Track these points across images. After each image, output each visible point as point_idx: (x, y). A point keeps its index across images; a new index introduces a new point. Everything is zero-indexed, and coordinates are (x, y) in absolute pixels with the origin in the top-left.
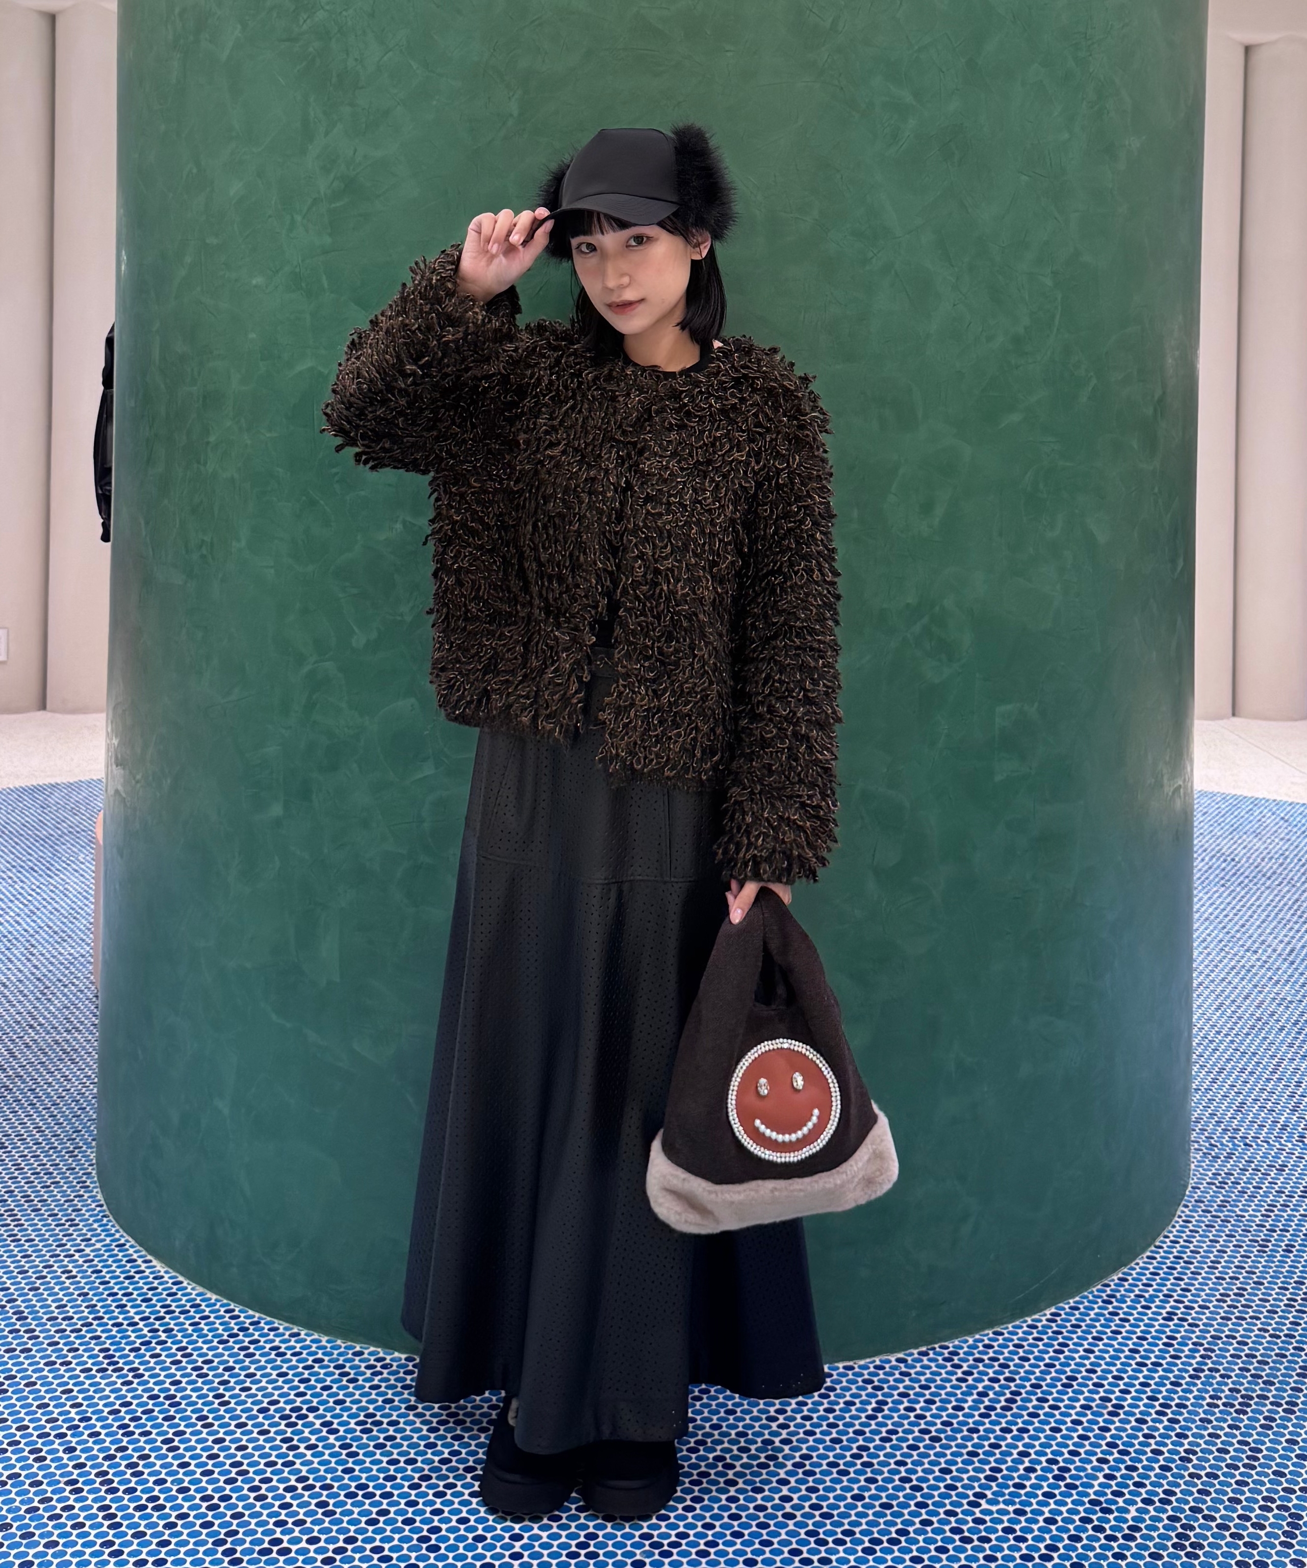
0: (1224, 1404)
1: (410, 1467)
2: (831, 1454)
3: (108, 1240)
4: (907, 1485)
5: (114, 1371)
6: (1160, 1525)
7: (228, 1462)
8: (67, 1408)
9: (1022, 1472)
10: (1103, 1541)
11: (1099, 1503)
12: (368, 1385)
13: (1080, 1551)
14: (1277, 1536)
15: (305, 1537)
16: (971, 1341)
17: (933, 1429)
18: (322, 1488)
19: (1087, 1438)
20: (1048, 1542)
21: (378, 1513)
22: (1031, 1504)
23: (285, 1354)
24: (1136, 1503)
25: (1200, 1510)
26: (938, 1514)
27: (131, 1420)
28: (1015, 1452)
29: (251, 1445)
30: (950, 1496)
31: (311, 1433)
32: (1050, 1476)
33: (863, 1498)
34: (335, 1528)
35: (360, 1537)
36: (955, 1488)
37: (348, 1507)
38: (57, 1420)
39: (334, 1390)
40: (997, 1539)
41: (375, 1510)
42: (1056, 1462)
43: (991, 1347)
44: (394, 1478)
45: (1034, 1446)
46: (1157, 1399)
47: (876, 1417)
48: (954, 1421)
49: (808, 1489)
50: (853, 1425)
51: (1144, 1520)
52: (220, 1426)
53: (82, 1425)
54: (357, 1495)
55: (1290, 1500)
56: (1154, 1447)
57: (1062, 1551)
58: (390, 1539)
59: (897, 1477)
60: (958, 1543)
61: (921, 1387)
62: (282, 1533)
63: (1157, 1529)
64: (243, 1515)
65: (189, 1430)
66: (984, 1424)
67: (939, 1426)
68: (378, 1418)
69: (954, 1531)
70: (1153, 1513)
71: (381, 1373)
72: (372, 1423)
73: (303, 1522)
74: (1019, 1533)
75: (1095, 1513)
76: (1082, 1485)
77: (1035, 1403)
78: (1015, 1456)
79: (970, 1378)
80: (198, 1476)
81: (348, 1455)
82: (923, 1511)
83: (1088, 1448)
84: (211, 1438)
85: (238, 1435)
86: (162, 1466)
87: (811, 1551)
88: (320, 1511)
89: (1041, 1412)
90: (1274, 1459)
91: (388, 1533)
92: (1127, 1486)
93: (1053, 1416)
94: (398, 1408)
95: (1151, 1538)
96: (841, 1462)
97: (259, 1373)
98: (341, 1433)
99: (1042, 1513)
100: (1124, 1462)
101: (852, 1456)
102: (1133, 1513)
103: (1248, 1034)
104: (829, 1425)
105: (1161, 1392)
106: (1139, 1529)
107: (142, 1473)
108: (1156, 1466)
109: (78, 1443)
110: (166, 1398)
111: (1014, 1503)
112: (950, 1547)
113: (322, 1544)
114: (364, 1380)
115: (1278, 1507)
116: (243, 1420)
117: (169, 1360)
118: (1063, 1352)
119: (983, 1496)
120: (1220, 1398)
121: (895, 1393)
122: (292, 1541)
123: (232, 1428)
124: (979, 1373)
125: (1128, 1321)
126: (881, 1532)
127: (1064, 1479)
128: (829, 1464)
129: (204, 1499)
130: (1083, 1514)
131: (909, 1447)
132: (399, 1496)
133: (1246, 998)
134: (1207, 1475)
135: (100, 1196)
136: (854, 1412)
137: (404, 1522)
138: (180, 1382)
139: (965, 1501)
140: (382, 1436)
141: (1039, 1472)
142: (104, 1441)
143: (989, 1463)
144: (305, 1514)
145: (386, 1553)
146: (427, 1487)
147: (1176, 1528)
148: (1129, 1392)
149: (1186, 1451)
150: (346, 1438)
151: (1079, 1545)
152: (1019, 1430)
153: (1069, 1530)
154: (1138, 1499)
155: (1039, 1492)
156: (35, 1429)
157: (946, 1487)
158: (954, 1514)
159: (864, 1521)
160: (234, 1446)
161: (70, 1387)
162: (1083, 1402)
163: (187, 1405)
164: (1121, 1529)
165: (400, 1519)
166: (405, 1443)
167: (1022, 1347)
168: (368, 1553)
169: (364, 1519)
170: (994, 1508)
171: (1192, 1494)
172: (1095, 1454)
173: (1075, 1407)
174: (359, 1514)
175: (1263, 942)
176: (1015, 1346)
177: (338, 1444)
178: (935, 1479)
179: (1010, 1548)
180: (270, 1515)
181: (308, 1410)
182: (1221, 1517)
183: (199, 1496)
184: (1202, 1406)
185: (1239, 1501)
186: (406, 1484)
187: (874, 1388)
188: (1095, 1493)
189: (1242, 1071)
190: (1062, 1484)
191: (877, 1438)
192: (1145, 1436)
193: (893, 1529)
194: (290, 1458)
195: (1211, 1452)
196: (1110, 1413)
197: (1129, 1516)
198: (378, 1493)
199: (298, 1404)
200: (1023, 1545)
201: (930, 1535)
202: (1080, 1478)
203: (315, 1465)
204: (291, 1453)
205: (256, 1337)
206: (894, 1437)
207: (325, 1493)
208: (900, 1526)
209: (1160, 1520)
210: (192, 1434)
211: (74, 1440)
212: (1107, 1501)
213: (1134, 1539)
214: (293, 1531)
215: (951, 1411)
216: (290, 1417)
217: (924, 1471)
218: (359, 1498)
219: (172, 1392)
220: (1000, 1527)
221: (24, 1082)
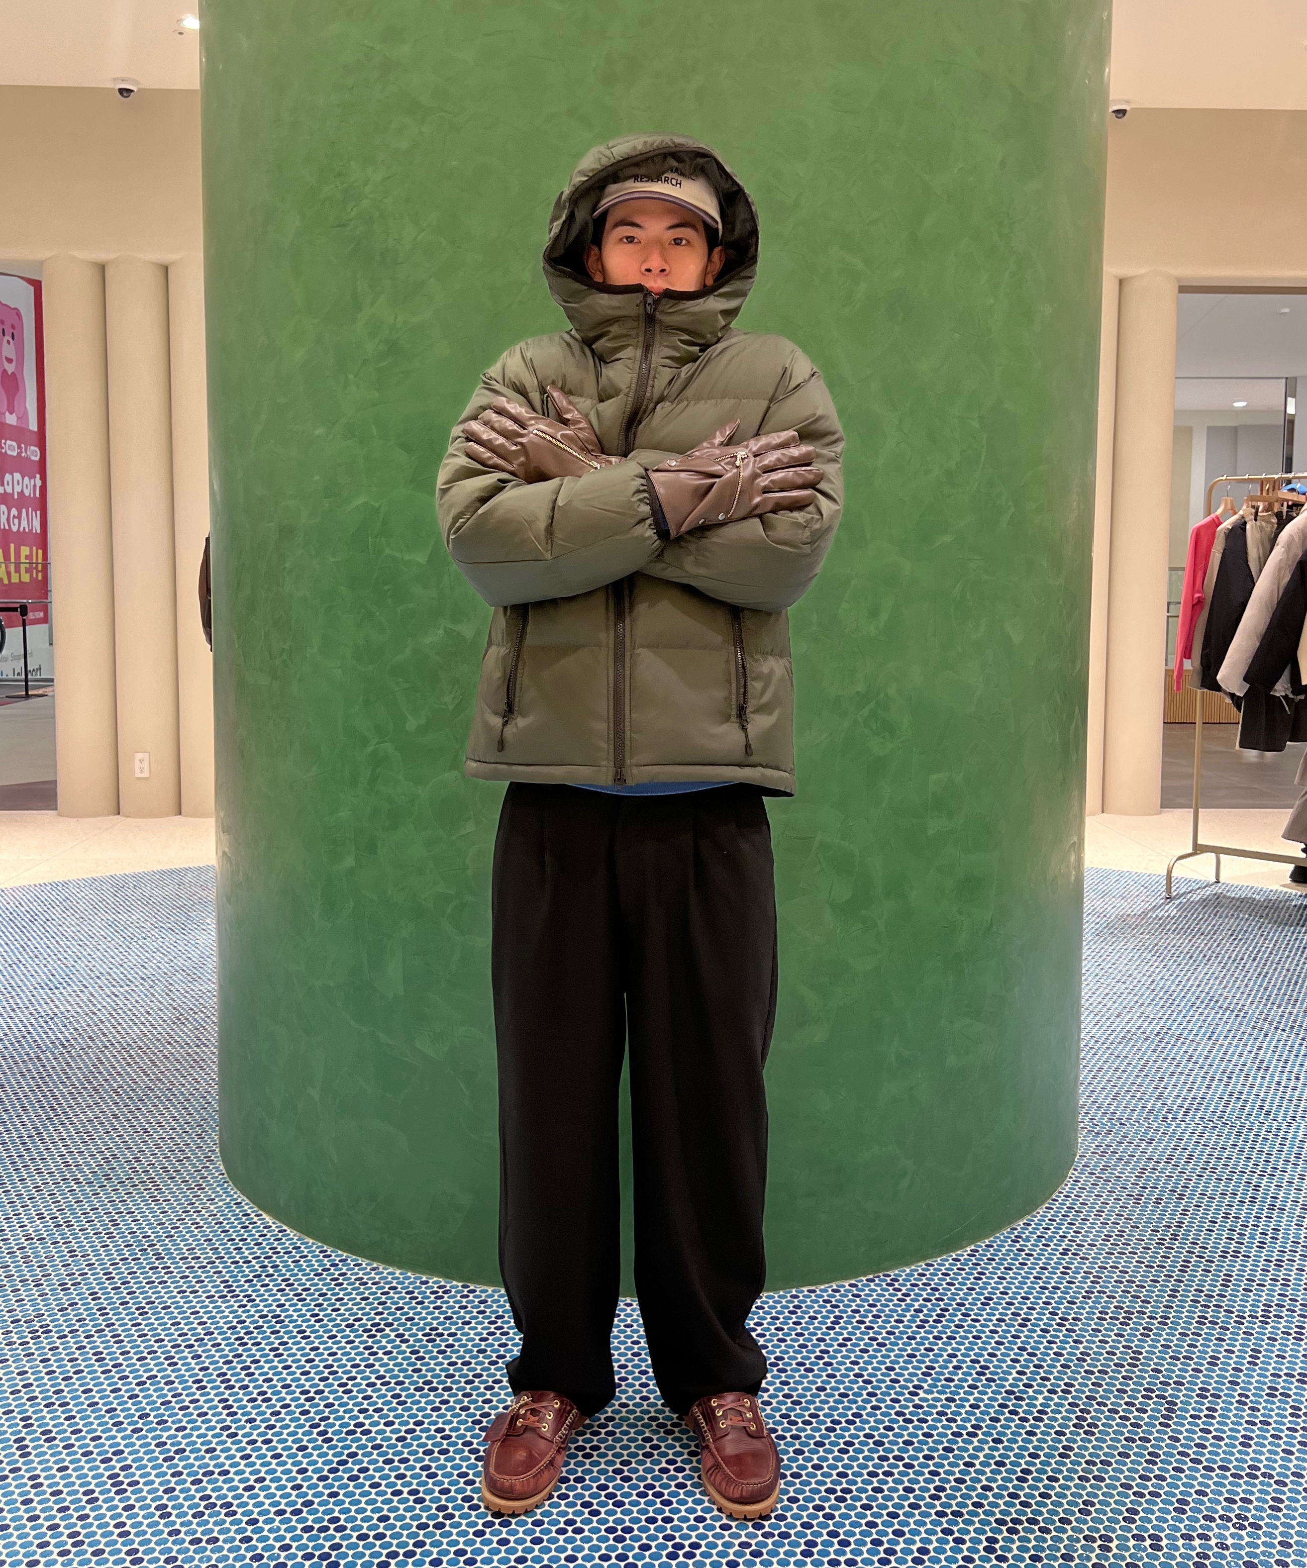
0: (1111, 1318)
1: (465, 1368)
2: (799, 1356)
3: (228, 1199)
4: (860, 1380)
5: (232, 1297)
6: (1063, 1410)
7: (322, 1365)
8: (195, 1325)
9: (951, 1369)
10: (1018, 1422)
11: (1013, 1393)
12: (432, 1306)
13: (999, 1429)
14: (1157, 1419)
15: (383, 1421)
16: (908, 1271)
17: (879, 1337)
18: (396, 1383)
19: (1002, 1344)
20: (974, 1422)
21: (441, 1403)
22: (959, 1394)
23: (366, 1283)
24: (1041, 1393)
25: (1095, 1399)
26: (885, 1401)
27: (245, 1334)
28: (945, 1354)
29: (340, 1352)
30: (894, 1388)
31: (387, 1342)
32: (974, 1372)
33: (825, 1389)
34: (406, 1414)
35: (426, 1421)
36: (898, 1381)
37: (417, 1398)
38: (186, 1334)
39: (406, 1310)
40: (933, 1420)
41: (438, 1400)
42: (978, 1362)
43: (924, 1275)
44: (453, 1376)
45: (959, 1350)
46: (1057, 1314)
47: (834, 1328)
48: (896, 1331)
49: (781, 1383)
50: (816, 1334)
51: (1049, 1406)
52: (316, 1338)
53: (207, 1338)
54: (423, 1389)
55: (1166, 1391)
56: (1056, 1350)
57: (985, 1429)
58: (451, 1422)
59: (851, 1374)
60: (902, 1423)
61: (869, 1305)
62: (365, 1418)
63: (1060, 1412)
64: (333, 1405)
65: (291, 1341)
66: (920, 1333)
67: (885, 1335)
68: (440, 1331)
69: (897, 1414)
70: (1057, 1400)
71: (442, 1297)
72: (436, 1335)
73: (380, 1410)
74: (950, 1416)
75: (1010, 1400)
76: (1000, 1379)
77: (960, 1317)
78: (946, 1357)
79: (908, 1299)
80: (298, 1375)
81: (417, 1359)
82: (873, 1399)
83: (1003, 1351)
84: (309, 1347)
85: (330, 1344)
86: (270, 1368)
87: (784, 1430)
88: (395, 1401)
89: (965, 1324)
90: (1152, 1359)
91: (448, 1418)
92: (1035, 1380)
93: (975, 1327)
94: (456, 1323)
95: (1056, 1420)
96: (807, 1362)
97: (346, 1298)
98: (411, 1342)
99: (968, 1400)
100: (1032, 1361)
101: (816, 1358)
102: (1041, 1400)
103: (1120, 1043)
104: (797, 1334)
105: (1059, 1309)
106: (1046, 1413)
107: (253, 1374)
108: (1058, 1364)
109: (203, 1351)
110: (273, 1317)
111: (945, 1393)
112: (895, 1426)
113: (396, 1426)
114: (430, 1303)
115: (1157, 1396)
116: (334, 1333)
117: (275, 1289)
118: (980, 1279)
119: (921, 1387)
120: (1107, 1313)
121: (849, 1310)
122: (371, 1424)
123: (325, 1339)
124: (915, 1294)
125: (1032, 1255)
126: (839, 1415)
127: (984, 1374)
128: (797, 1364)
129: (302, 1393)
130: (1001, 1401)
131: (861, 1351)
132: (458, 1389)
133: (1118, 1016)
134: (1099, 1371)
135: (222, 1167)
136: (817, 1325)
137: (461, 1409)
138: (284, 1305)
139: (906, 1392)
140: (444, 1344)
141: (965, 1369)
142: (224, 1350)
143: (924, 1362)
144: (383, 1404)
145: (447, 1432)
146: (479, 1382)
147: (1075, 1412)
148: (1034, 1309)
149: (1081, 1353)
150: (414, 1346)
151: (998, 1425)
152: (948, 1338)
153: (989, 1413)
154: (1045, 1390)
155: (965, 1385)
156: (169, 1341)
157: (891, 1381)
158: (898, 1401)
159: (826, 1406)
160: (326, 1353)
161: (197, 1309)
162: (998, 1316)
163: (290, 1322)
164: (1031, 1413)
165: (458, 1406)
166: (462, 1350)
167: (948, 1275)
168: (432, 1432)
169: (429, 1407)
170: (930, 1397)
171: (1087, 1385)
172: (1009, 1355)
173: (991, 1320)
174: (426, 1403)
175: (1130, 976)
176: (943, 1274)
177: (409, 1350)
178: (882, 1375)
179: (943, 1427)
180: (354, 1405)
181: (385, 1325)
182: (1112, 1404)
183: (299, 1390)
184: (1093, 1319)
185: (1125, 1392)
186: (463, 1380)
187: (832, 1306)
188: (1010, 1385)
189: (1117, 1069)
190: (983, 1378)
191: (835, 1344)
192: (1048, 1342)
193: (849, 1413)
194: (371, 1361)
195: (1102, 1354)
196: (1020, 1325)
197: (1037, 1403)
198: (441, 1387)
199: (377, 1321)
200: (953, 1425)
201: (879, 1417)
202: (998, 1373)
203: (391, 1367)
204: (372, 1358)
205: (344, 1271)
206: (848, 1343)
207: (398, 1387)
208: (855, 1411)
209: (1063, 1406)
210: (293, 1344)
211: (200, 1349)
212: (1020, 1391)
213: (1042, 1420)
214: (373, 1416)
215: (893, 1323)
216: (371, 1330)
217: (873, 1369)
218: (426, 1391)
219: (278, 1313)
220: (934, 1411)
221: (163, 1083)
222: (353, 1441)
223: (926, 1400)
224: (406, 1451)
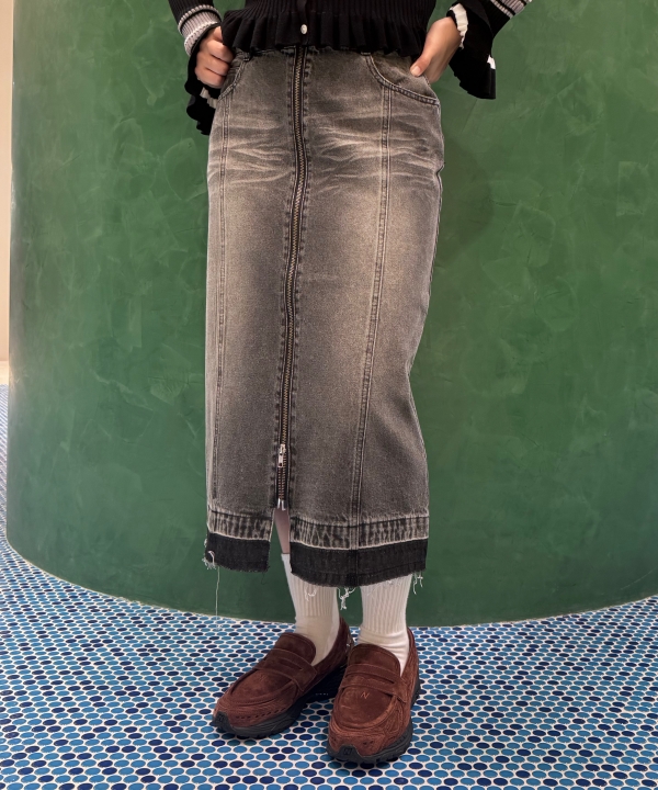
1: (171, 677)
2: (498, 676)
4: (560, 697)
7: (33, 671)
12: (153, 628)
15: (75, 720)
16: (595, 614)
17: (575, 662)
18: (99, 688)
26: (588, 716)
28: (641, 678)
29: (54, 661)
31: (102, 655)
33: (526, 704)
34: (101, 714)
35: (119, 721)
36: (598, 699)
37: (116, 701)
39: (128, 631)
40: (639, 734)
41: (136, 703)
43: (610, 617)
44: (157, 684)
47: (530, 655)
48: (591, 658)
49: (482, 698)
50: (514, 659)
52: (35, 649)
58: (143, 723)
59: (551, 692)
60: (607, 736)
61: (562, 638)
62: (58, 716)
66: (613, 660)
67: (579, 661)
68: (155, 647)
166: (172, 662)
167: (632, 617)
168: (122, 731)
169: (126, 709)
170: (632, 713)
174: (123, 705)
176: (627, 617)
177: (120, 662)
178: (581, 693)
180: (52, 705)
181: (105, 641)
186: (166, 687)
222: (37, 736)
223: (629, 716)
224: (89, 747)
